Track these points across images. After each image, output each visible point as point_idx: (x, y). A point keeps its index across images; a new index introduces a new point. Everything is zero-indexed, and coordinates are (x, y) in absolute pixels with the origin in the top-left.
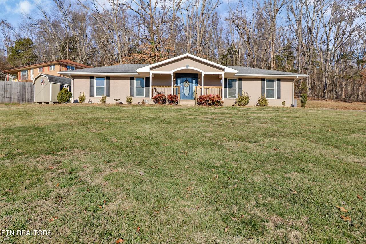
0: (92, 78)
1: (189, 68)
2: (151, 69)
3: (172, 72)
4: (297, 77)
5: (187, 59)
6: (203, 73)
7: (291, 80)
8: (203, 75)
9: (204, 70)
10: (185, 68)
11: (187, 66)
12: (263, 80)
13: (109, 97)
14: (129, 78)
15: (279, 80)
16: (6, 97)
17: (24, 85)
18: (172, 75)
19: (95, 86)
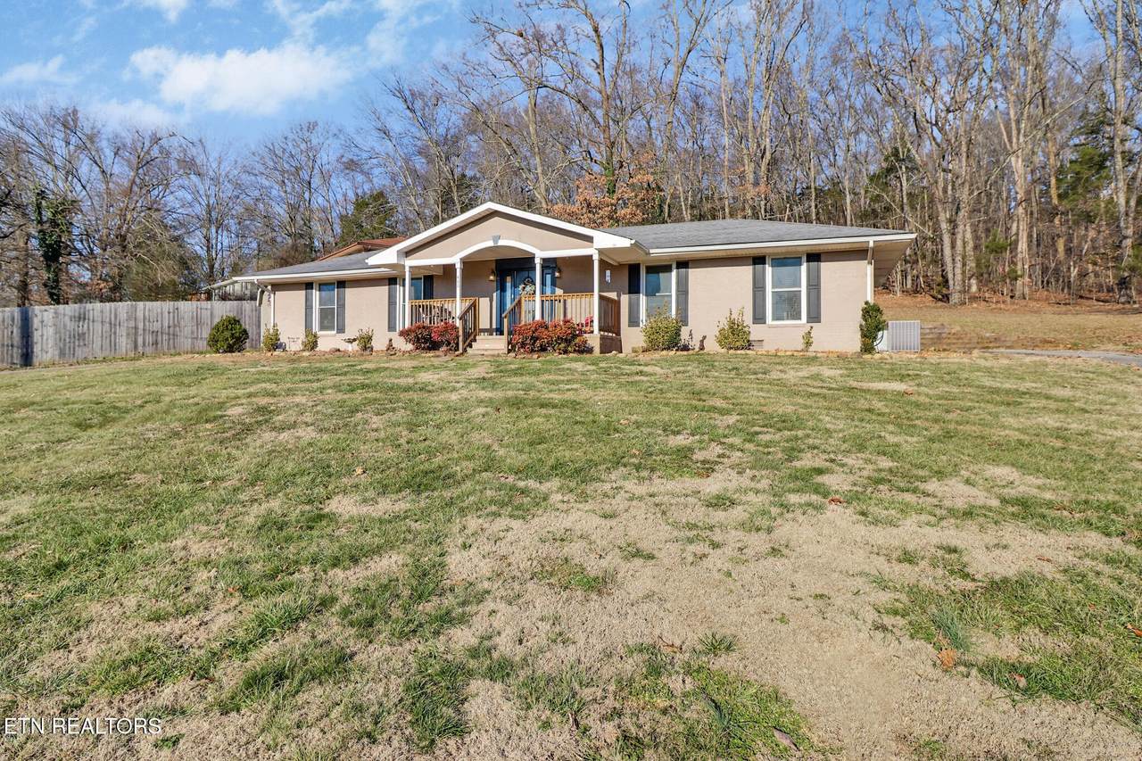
0: (309, 285)
1: (501, 243)
2: (409, 253)
3: (455, 260)
4: (871, 244)
5: (496, 219)
6: (540, 255)
7: (858, 253)
8: (538, 261)
9: (542, 248)
10: (490, 244)
11: (496, 238)
12: (759, 260)
13: (344, 332)
14: (387, 281)
15: (814, 257)
16: (201, 338)
17: (241, 310)
18: (458, 266)
19: (318, 307)
